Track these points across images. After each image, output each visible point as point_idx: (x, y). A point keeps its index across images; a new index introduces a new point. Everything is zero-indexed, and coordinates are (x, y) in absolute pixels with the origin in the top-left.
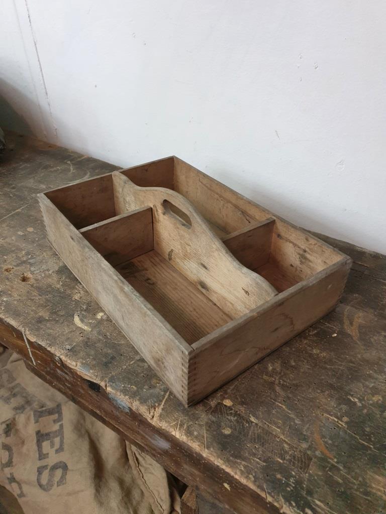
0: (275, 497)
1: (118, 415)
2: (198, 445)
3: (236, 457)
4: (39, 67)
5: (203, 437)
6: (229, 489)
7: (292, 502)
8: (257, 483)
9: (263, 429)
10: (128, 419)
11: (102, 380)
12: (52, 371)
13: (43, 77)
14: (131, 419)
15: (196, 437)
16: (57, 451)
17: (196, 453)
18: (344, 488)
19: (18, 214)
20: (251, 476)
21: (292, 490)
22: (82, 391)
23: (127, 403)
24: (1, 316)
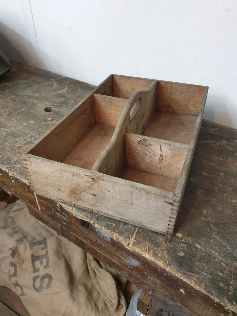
0: (221, 299)
1: (101, 244)
2: (163, 263)
3: (190, 271)
4: (31, 15)
5: (165, 258)
6: (184, 293)
7: (233, 302)
8: (207, 290)
9: (206, 253)
10: (109, 246)
11: (91, 219)
12: (53, 215)
13: (34, 23)
14: (111, 245)
16: (45, 267)
17: (161, 269)
19: (22, 112)
20: (202, 284)
21: (232, 294)
22: (75, 228)
23: (110, 235)
24: (18, 177)
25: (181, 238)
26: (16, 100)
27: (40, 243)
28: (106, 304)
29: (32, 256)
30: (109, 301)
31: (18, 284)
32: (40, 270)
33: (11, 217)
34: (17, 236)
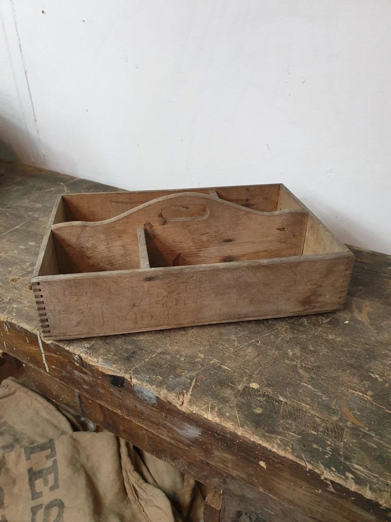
0: (315, 465)
1: (142, 410)
2: (232, 425)
3: (271, 432)
4: (29, 94)
5: (236, 417)
6: (265, 467)
7: (332, 468)
8: (295, 454)
9: (293, 407)
11: (126, 373)
12: (68, 375)
15: (229, 418)
16: (52, 489)
17: (230, 433)
18: (379, 452)
20: (288, 448)
21: (330, 457)
23: (155, 393)
24: (14, 321)
25: (258, 390)
26: (7, 214)
27: (42, 448)
29: (30, 471)
31: (7, 521)
32: (44, 494)
34: (3, 440)
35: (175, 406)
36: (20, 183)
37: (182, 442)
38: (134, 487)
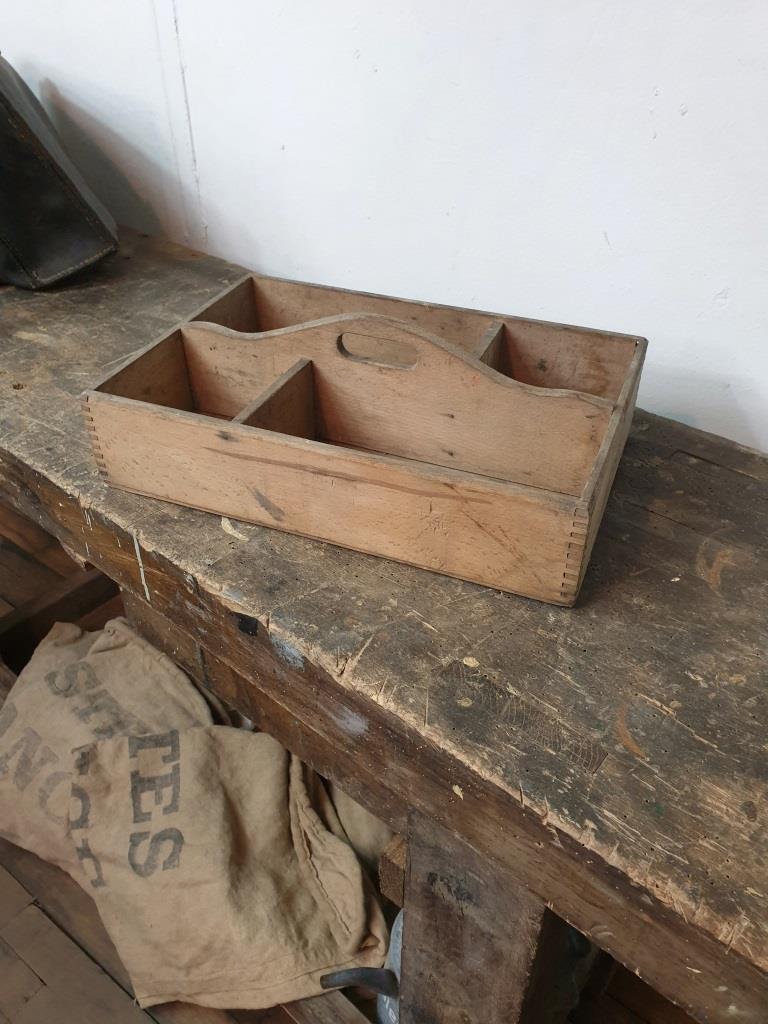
0: (537, 800)
1: (283, 679)
2: (415, 718)
4: (186, 112)
5: (424, 707)
6: (462, 797)
7: (564, 809)
8: (507, 779)
9: (528, 706)
11: (261, 613)
12: (177, 608)
13: (191, 131)
14: (304, 680)
15: (412, 706)
16: (167, 810)
17: (410, 731)
18: (656, 799)
20: (498, 768)
21: (565, 793)
22: (225, 639)
23: (301, 650)
24: (99, 510)
25: (474, 671)
26: (123, 329)
27: (159, 742)
28: (331, 934)
29: (135, 775)
30: (341, 927)
31: (89, 850)
32: (153, 816)
33: (89, 666)
34: (97, 720)
35: (330, 676)
36: (154, 275)
37: (341, 740)
38: (306, 834)
